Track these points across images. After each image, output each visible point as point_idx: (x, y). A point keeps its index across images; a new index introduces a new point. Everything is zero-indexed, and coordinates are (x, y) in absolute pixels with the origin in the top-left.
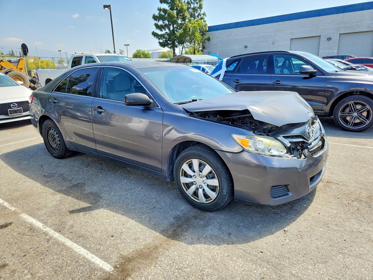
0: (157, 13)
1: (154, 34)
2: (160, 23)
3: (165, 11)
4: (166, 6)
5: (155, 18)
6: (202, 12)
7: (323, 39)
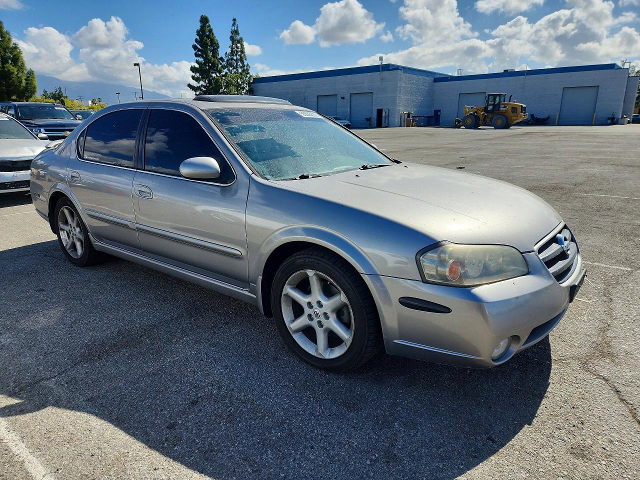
7: (339, 98)
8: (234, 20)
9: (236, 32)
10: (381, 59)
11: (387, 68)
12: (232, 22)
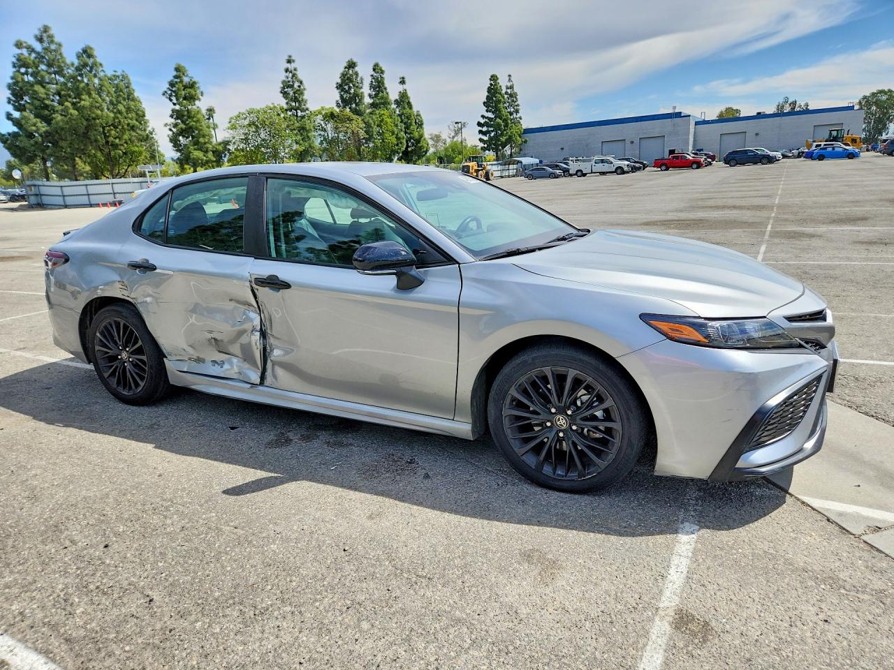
0: (482, 121)
1: (481, 140)
2: (485, 129)
3: (490, 120)
4: (490, 115)
5: (479, 124)
6: (518, 115)
7: (628, 142)
8: (510, 76)
9: (511, 87)
10: (675, 108)
11: (678, 115)
12: (507, 78)
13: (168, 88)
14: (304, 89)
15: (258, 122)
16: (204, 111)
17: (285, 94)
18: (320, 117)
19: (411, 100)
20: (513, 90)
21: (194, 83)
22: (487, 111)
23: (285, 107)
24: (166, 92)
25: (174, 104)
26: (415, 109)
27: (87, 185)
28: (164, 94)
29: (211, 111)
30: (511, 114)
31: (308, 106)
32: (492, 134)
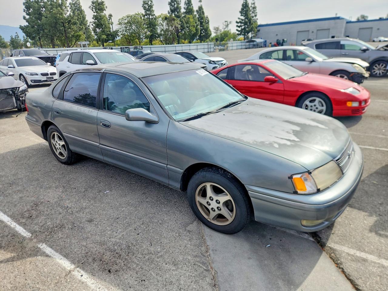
1: (237, 30)
2: (239, 24)
3: (242, 20)
4: (243, 18)
5: (237, 22)
6: (256, 18)
7: (311, 32)
11: (338, 18)
13: (92, 5)
14: (153, 5)
15: (131, 21)
16: (107, 16)
17: (145, 8)
18: (160, 19)
19: (204, 10)
20: (255, 5)
21: (103, 2)
22: (241, 15)
23: (144, 14)
24: (90, 6)
25: (94, 12)
26: (206, 15)
27: (57, 50)
28: (89, 8)
29: (110, 16)
30: (253, 17)
31: (154, 13)
32: (243, 27)
